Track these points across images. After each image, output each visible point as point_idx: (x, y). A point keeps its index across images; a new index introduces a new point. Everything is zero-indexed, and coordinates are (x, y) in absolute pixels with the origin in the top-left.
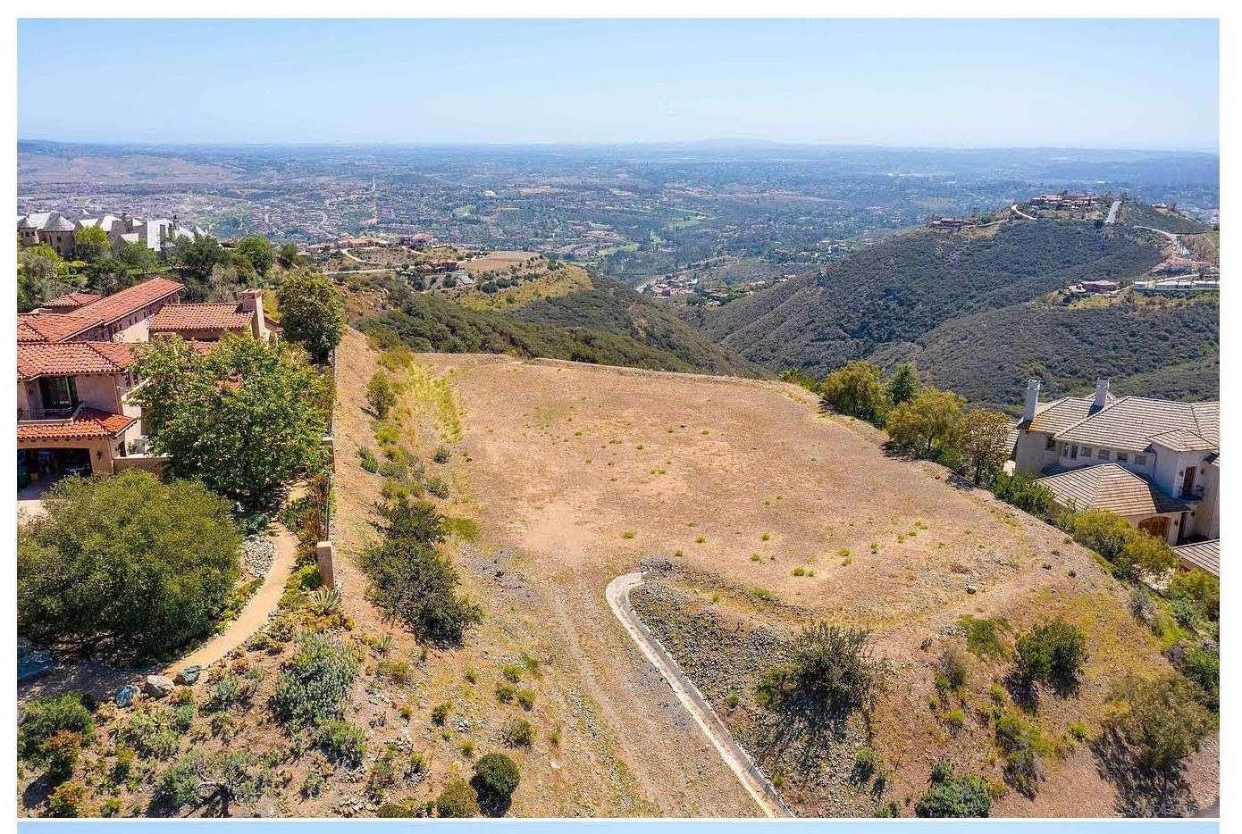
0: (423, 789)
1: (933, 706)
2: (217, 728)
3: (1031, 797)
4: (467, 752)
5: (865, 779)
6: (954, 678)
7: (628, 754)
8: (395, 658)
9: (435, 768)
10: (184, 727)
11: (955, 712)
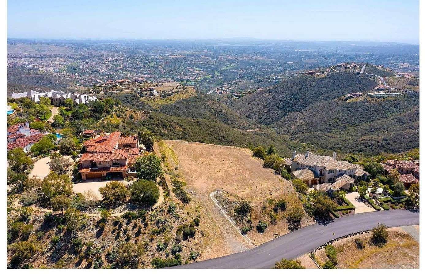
0: (187, 222)
1: (261, 212)
2: (161, 214)
3: (274, 225)
4: (192, 218)
5: (249, 222)
6: (265, 208)
7: (215, 220)
8: (181, 205)
9: (188, 220)
10: (157, 214)
11: (264, 213)
